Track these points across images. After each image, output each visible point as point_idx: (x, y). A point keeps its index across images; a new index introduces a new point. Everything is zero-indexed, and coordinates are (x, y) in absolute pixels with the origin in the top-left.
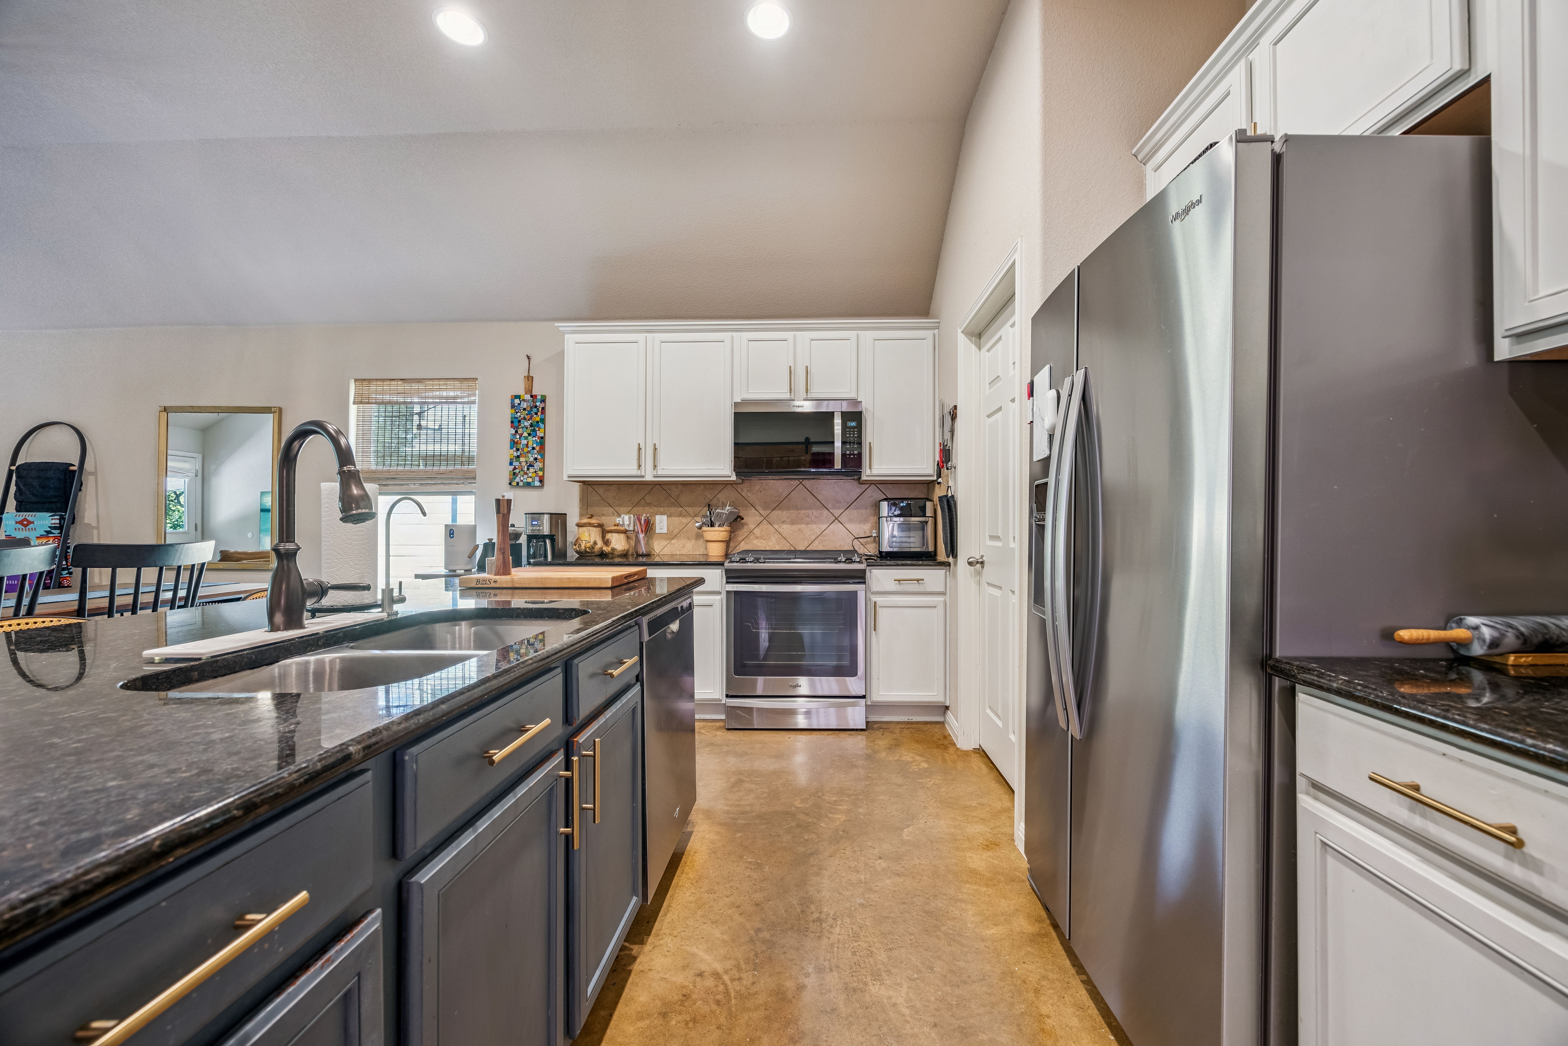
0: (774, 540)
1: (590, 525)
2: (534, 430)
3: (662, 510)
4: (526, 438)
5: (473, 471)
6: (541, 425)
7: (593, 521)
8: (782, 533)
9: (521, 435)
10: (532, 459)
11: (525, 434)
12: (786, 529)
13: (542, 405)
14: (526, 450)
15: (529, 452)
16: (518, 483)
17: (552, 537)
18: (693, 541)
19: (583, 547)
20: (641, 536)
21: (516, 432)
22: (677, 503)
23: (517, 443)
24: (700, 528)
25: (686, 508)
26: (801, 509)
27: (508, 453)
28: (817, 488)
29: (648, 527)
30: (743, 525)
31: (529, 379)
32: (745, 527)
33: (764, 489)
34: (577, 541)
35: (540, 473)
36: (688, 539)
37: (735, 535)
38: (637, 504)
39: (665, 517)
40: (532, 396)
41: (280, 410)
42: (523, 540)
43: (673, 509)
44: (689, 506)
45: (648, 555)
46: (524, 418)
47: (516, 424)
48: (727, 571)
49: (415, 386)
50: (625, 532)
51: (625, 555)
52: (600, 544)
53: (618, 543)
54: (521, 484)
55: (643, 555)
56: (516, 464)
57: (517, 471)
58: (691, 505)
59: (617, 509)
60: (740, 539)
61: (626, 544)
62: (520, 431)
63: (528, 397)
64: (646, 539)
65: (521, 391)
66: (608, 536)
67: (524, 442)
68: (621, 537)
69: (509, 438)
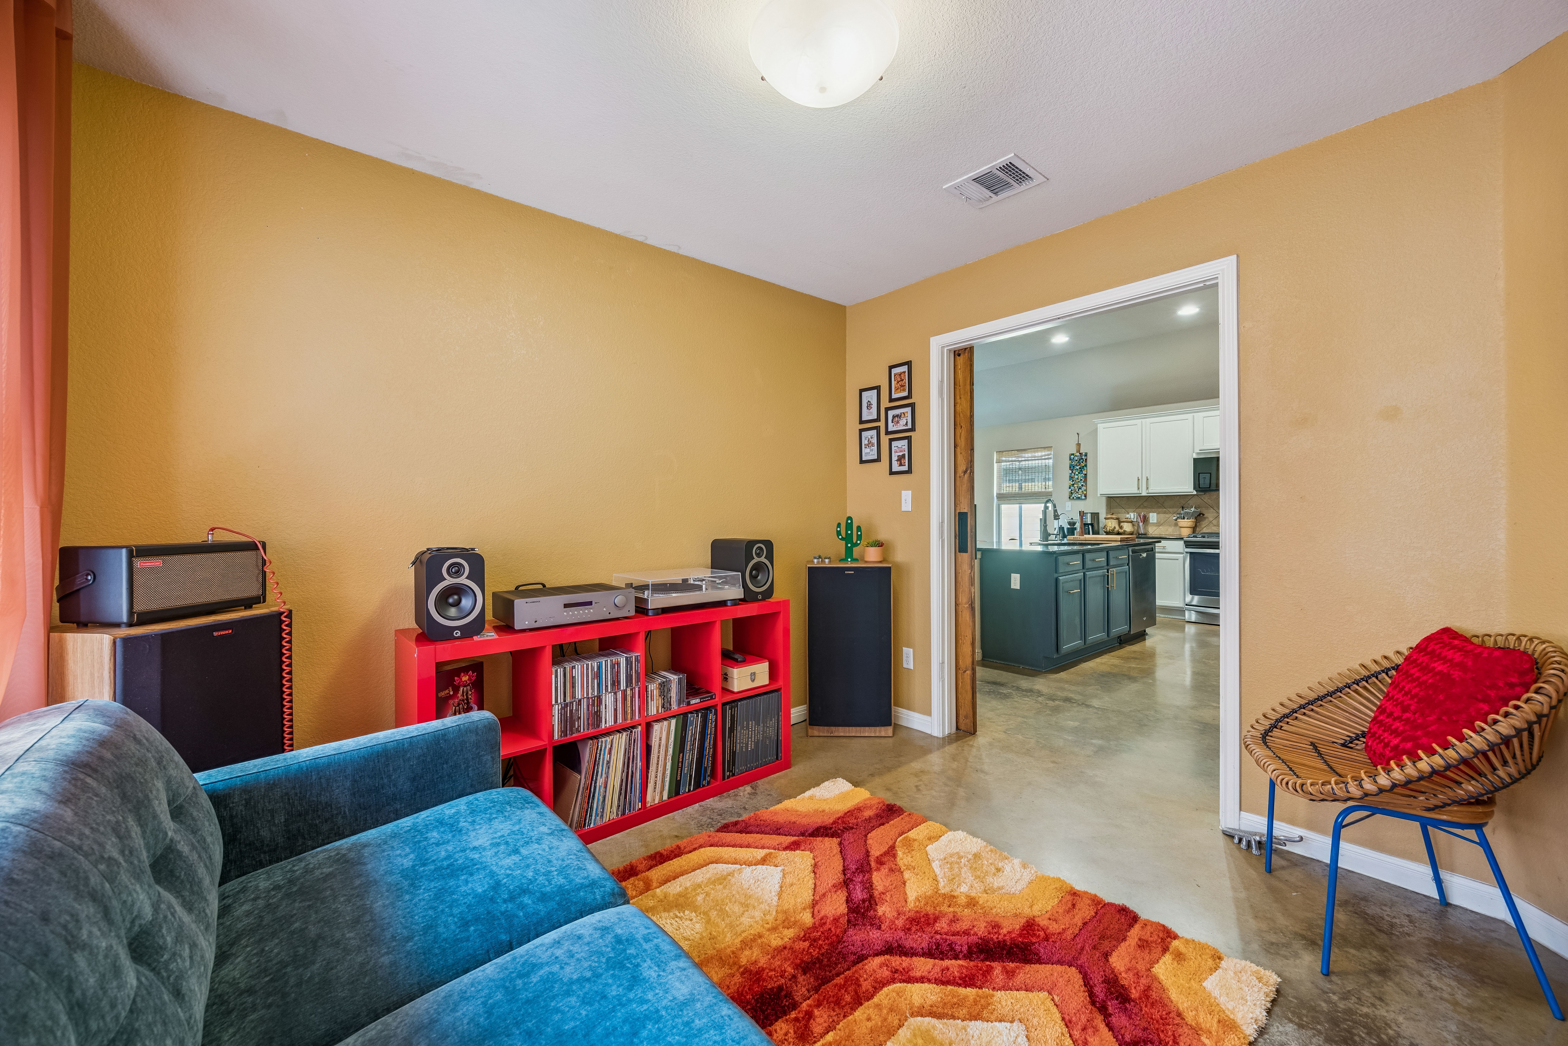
1: (1112, 518)
2: (1081, 471)
3: (1153, 510)
4: (1077, 475)
5: (1051, 492)
6: (1085, 468)
7: (1114, 516)
9: (1075, 473)
10: (1080, 485)
11: (1077, 473)
13: (1085, 458)
14: (1077, 481)
15: (1079, 482)
16: (1073, 497)
17: (1092, 525)
18: (1175, 526)
19: (1108, 530)
20: (1141, 524)
21: (1072, 472)
22: (1162, 506)
23: (1073, 477)
24: (1176, 520)
25: (1169, 509)
27: (1068, 482)
29: (1145, 520)
30: (1205, 518)
31: (1079, 445)
32: (1207, 519)
34: (1104, 524)
35: (1085, 492)
36: (1170, 526)
37: (1200, 524)
38: (1139, 507)
39: (1155, 514)
40: (1080, 454)
43: (1160, 509)
44: (1171, 507)
45: (1146, 534)
46: (1076, 465)
47: (1072, 468)
48: (1185, 542)
49: (1022, 453)
50: (1131, 522)
51: (1131, 534)
52: (1117, 528)
53: (1127, 528)
54: (1075, 498)
55: (1142, 534)
56: (1072, 488)
57: (1073, 491)
58: (1173, 507)
59: (1127, 509)
60: (1203, 526)
61: (1132, 528)
62: (1074, 471)
63: (1078, 454)
64: (1144, 526)
65: (1074, 452)
66: (1122, 524)
67: (1076, 477)
68: (1130, 524)
69: (1068, 475)
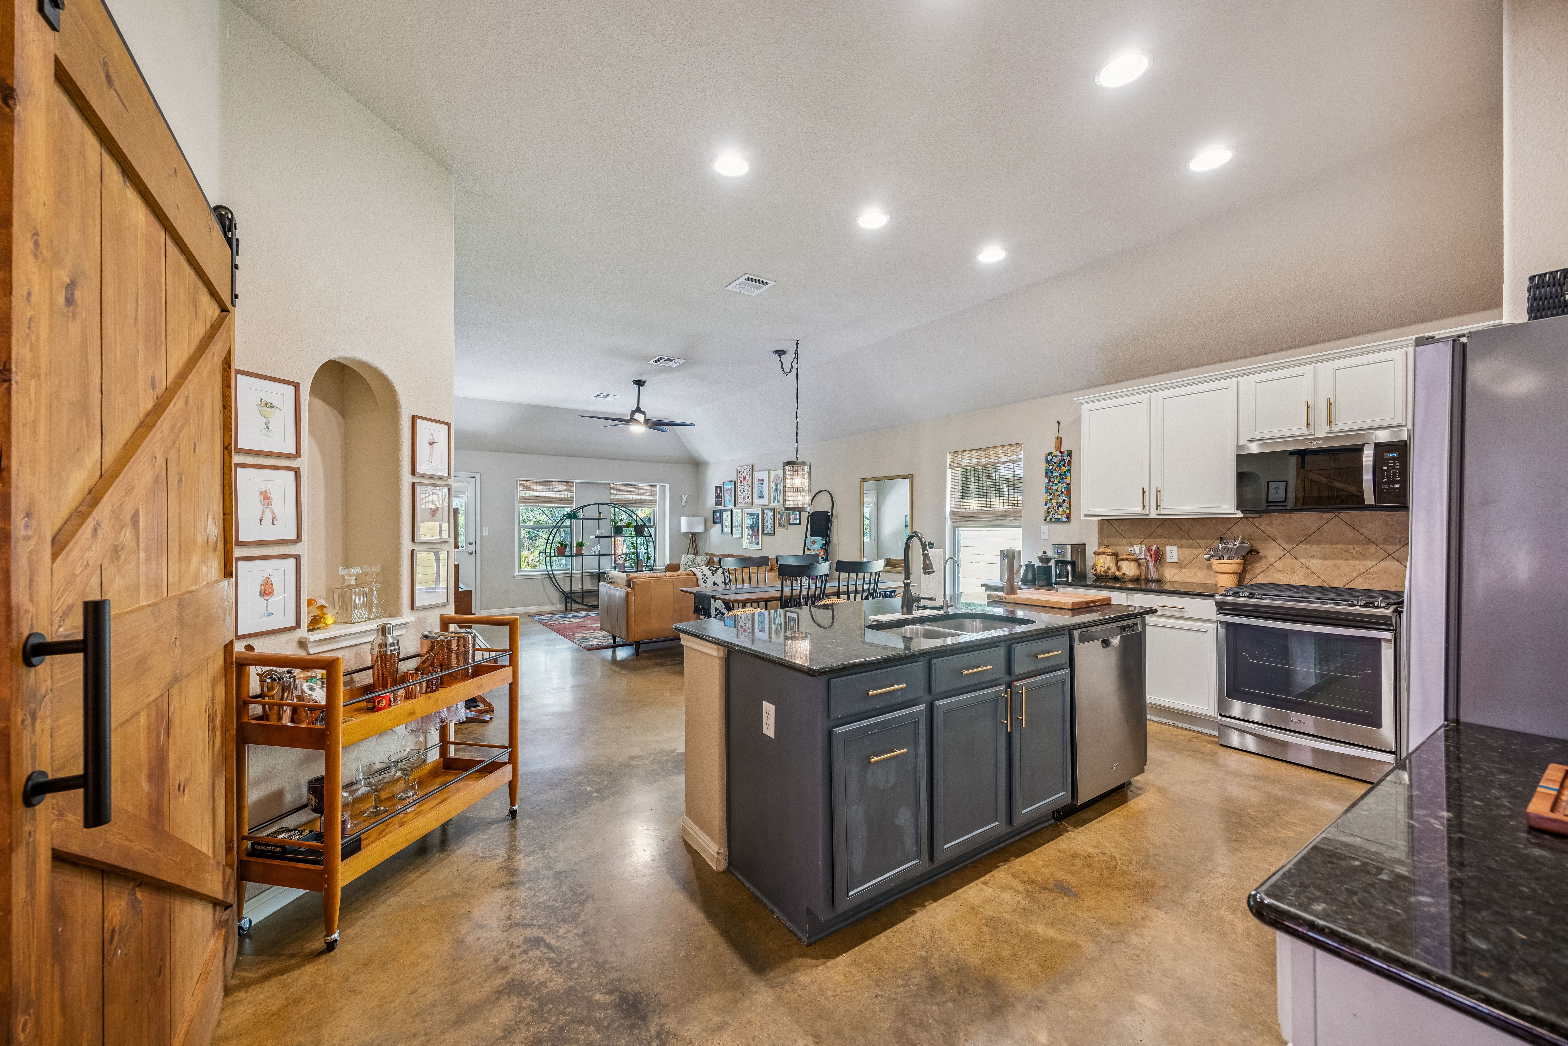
0: (1300, 575)
1: (1105, 554)
2: (1063, 479)
3: (1172, 541)
4: (1056, 485)
5: (1020, 511)
6: (1068, 474)
7: (1108, 550)
8: (1311, 568)
9: (1053, 483)
10: (1061, 501)
11: (1056, 482)
12: (1316, 564)
13: (1069, 458)
14: (1056, 494)
15: (1059, 495)
16: (1051, 519)
17: (1073, 563)
18: (1205, 571)
19: (1098, 571)
20: (1151, 564)
21: (1050, 480)
22: (1187, 535)
23: (1050, 489)
24: (1209, 559)
25: (1198, 541)
26: (1337, 543)
27: (1043, 497)
28: (1360, 521)
29: (1159, 557)
30: (1261, 558)
31: (1059, 439)
32: (1264, 560)
33: (1288, 523)
34: (1093, 566)
35: (1067, 512)
36: (1200, 568)
37: (1252, 567)
38: (1149, 537)
39: (1175, 548)
40: (1061, 452)
41: (912, 475)
42: (1052, 563)
43: (1184, 541)
44: (1201, 538)
45: (1159, 581)
46: (1055, 470)
47: (1049, 475)
48: (1218, 603)
49: (983, 453)
50: (1136, 560)
51: (1136, 580)
52: (1113, 569)
53: (1129, 569)
54: (1053, 520)
55: (1153, 581)
56: (1049, 505)
57: (1050, 510)
58: (1204, 537)
59: (1130, 540)
60: (1257, 571)
61: (1137, 570)
62: (1052, 480)
63: (1058, 453)
64: (1156, 567)
65: (1052, 449)
66: (1120, 563)
67: (1055, 488)
68: (1132, 564)
69: (1044, 485)
